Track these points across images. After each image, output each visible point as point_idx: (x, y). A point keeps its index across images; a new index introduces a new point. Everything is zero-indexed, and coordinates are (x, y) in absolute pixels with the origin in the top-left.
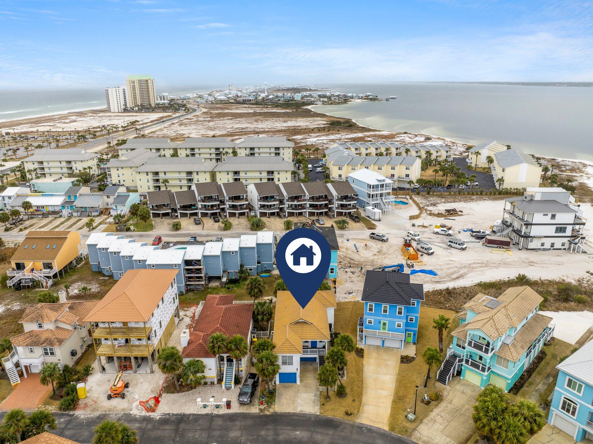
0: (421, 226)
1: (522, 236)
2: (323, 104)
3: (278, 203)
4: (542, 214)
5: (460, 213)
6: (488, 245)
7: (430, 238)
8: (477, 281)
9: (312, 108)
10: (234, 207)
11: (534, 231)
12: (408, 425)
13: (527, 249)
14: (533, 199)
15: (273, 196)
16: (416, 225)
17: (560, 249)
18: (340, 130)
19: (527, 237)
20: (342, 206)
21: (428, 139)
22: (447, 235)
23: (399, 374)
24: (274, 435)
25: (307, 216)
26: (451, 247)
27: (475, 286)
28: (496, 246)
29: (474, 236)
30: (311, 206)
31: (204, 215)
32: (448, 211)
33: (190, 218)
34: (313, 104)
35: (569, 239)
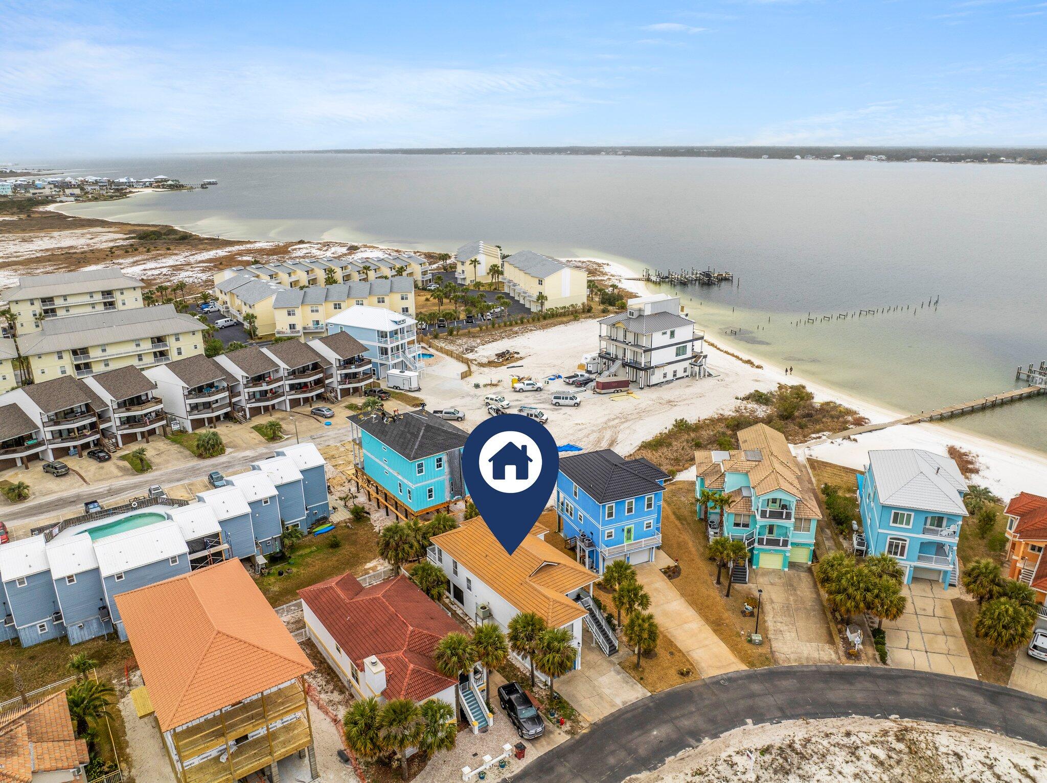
0: (488, 385)
1: (641, 369)
2: (76, 200)
3: (227, 394)
4: (661, 333)
5: (516, 355)
6: (603, 391)
7: (517, 400)
8: (638, 443)
9: (56, 208)
10: (130, 421)
11: (657, 358)
12: (761, 650)
13: (649, 386)
14: (642, 314)
15: (213, 383)
16: (481, 385)
17: (683, 377)
18: (172, 247)
19: (648, 369)
20: (348, 377)
21: (353, 249)
22: (536, 390)
23: (682, 595)
24: (629, 755)
25: (288, 409)
26: (559, 405)
27: (639, 450)
28: (613, 390)
29: (572, 384)
30: (292, 387)
31: (62, 452)
32: (499, 356)
33: (27, 468)
34: (55, 202)
35: (690, 361)
